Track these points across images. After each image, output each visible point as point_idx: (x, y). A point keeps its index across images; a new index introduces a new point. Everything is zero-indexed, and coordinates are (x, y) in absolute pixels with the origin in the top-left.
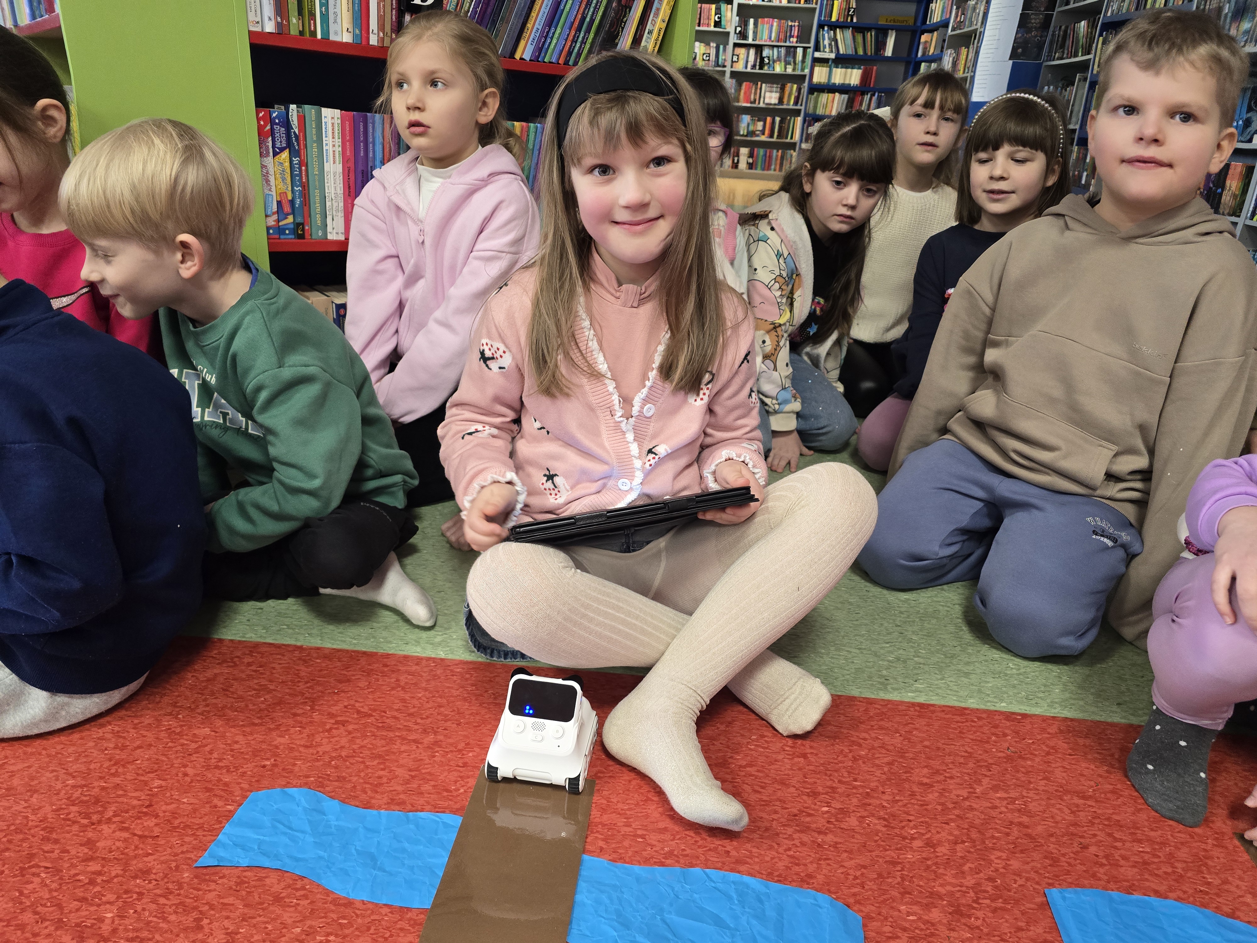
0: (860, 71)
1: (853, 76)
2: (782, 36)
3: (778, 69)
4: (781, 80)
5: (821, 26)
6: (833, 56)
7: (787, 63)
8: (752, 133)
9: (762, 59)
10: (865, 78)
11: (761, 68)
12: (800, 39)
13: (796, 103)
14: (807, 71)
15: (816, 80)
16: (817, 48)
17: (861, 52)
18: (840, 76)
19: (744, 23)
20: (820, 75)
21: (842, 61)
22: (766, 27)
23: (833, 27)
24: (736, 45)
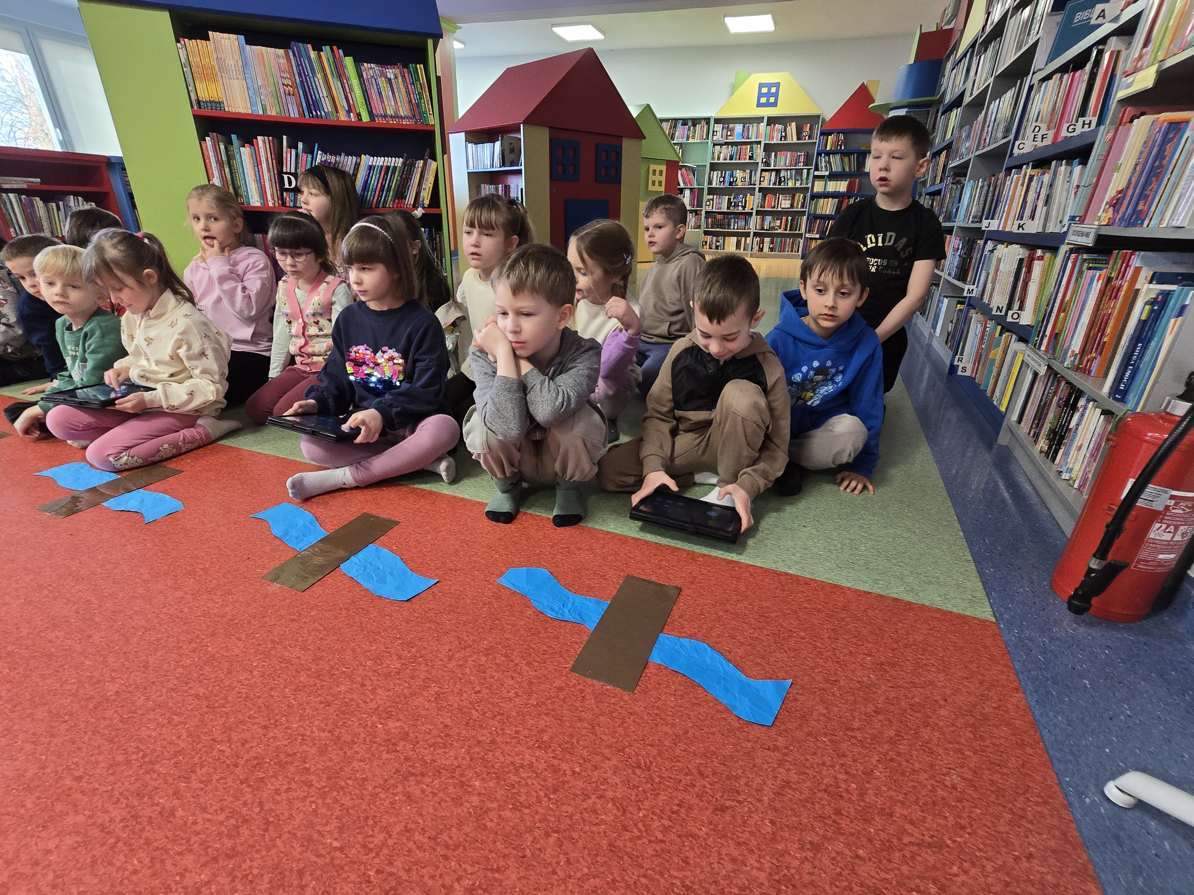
0: (847, 183)
1: (842, 186)
2: (793, 163)
3: (791, 184)
4: (792, 192)
5: (819, 154)
6: (827, 173)
7: (796, 180)
8: (773, 228)
9: (780, 178)
10: (850, 187)
11: (780, 184)
12: (806, 164)
13: (802, 207)
14: (810, 185)
15: (815, 190)
16: (817, 169)
17: (847, 170)
18: (833, 186)
19: (768, 156)
20: (819, 187)
21: (834, 176)
22: (783, 157)
23: (828, 154)
24: (762, 170)
